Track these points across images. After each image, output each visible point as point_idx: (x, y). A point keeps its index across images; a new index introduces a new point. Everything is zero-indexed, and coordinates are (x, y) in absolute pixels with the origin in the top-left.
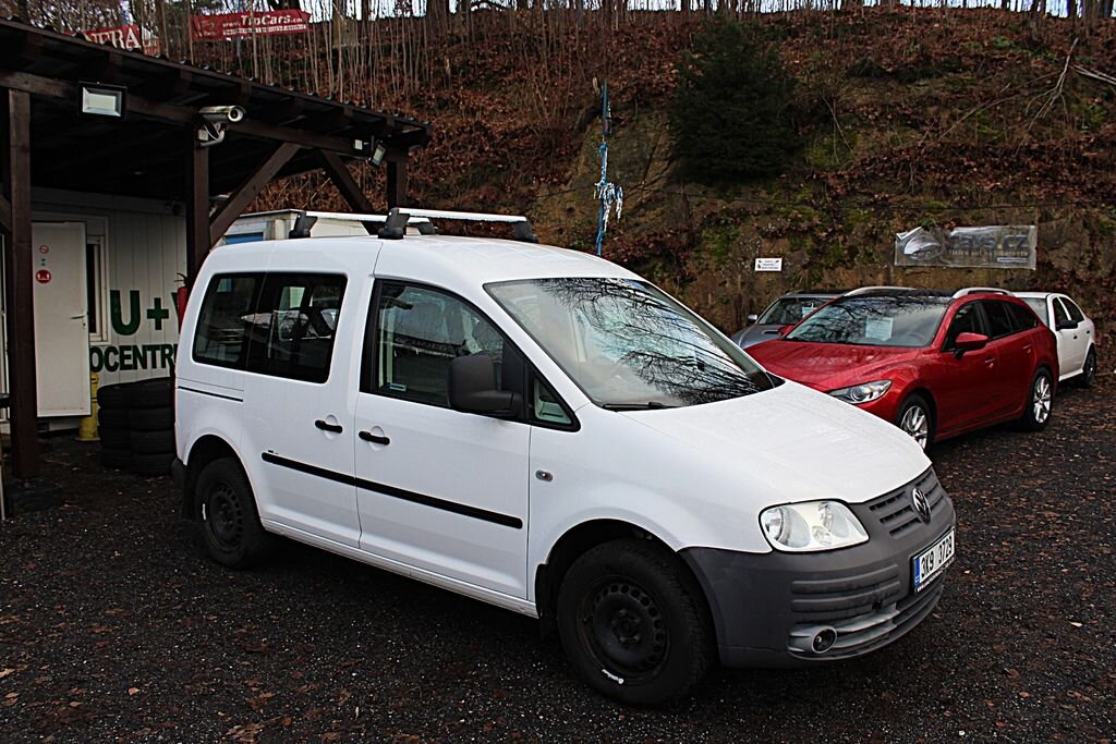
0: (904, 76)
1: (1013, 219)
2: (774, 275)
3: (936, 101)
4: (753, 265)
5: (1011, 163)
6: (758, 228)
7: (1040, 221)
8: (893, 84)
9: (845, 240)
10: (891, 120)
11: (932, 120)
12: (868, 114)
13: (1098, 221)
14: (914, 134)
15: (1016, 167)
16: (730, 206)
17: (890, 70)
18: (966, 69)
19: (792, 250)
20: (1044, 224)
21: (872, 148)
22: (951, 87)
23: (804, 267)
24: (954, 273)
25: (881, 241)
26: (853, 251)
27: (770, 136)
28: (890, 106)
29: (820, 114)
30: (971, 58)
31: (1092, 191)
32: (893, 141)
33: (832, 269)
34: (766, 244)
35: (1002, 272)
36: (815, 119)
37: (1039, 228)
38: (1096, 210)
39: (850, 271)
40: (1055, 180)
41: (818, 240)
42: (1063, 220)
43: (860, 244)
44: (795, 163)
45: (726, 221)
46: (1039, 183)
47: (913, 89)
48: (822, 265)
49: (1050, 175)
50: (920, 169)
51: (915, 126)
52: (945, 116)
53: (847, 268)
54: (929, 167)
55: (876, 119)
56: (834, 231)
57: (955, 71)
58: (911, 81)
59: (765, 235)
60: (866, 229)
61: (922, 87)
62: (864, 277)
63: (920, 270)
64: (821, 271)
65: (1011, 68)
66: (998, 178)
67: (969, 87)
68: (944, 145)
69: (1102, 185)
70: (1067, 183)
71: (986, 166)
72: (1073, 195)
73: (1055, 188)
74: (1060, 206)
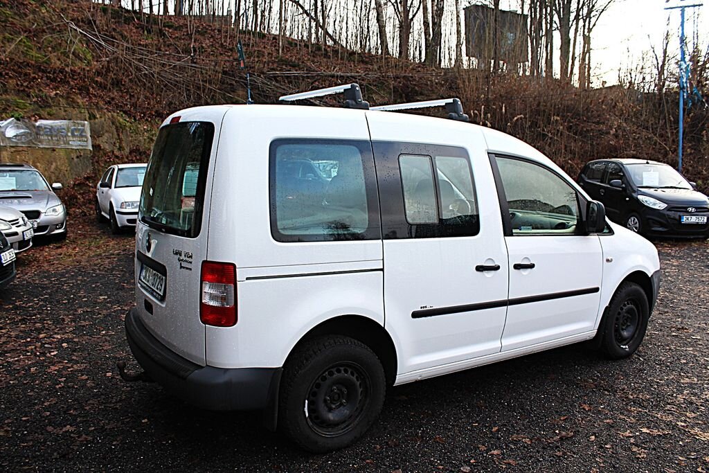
1: (74, 116)
5: (61, 79)
7: (90, 119)
13: (119, 121)
15: (64, 82)
20: (92, 121)
24: (44, 151)
31: (109, 102)
35: (74, 151)
37: (90, 123)
38: (116, 114)
40: (88, 94)
42: (103, 119)
46: (80, 95)
49: (84, 90)
63: (21, 149)
65: (34, 12)
66: (56, 88)
67: (10, 19)
68: (12, 59)
69: (113, 99)
70: (95, 96)
71: (45, 79)
72: (101, 104)
73: (90, 98)
74: (98, 110)
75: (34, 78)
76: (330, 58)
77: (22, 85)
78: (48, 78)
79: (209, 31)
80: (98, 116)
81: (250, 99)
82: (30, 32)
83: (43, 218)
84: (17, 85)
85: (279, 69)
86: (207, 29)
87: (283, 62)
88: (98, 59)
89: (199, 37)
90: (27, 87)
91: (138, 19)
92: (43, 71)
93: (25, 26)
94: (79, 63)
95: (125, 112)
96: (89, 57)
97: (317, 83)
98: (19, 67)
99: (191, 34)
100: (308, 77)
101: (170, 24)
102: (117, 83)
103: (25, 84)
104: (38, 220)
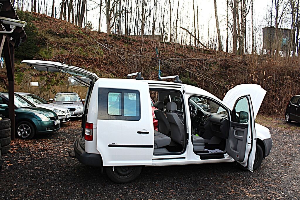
0: (61, 36)
2: (36, 87)
3: (70, 44)
4: (30, 84)
5: (91, 62)
6: (30, 73)
8: (58, 37)
9: (55, 78)
10: (60, 47)
11: (70, 49)
12: (54, 44)
14: (66, 52)
15: (92, 63)
16: (19, 66)
17: (58, 34)
18: (76, 37)
19: (41, 80)
21: (57, 54)
22: (73, 41)
23: (45, 85)
25: (65, 79)
26: (58, 81)
27: (32, 47)
28: (59, 43)
29: (43, 43)
30: (76, 34)
31: (108, 70)
32: (62, 52)
33: (53, 86)
34: (33, 78)
36: (41, 44)
38: (109, 74)
39: (58, 87)
40: (100, 67)
41: (48, 78)
43: (59, 79)
44: (36, 55)
45: (19, 70)
46: (97, 67)
47: (64, 40)
48: (50, 85)
49: (99, 66)
50: (71, 61)
51: (66, 49)
52: (73, 48)
53: (57, 86)
54: (73, 61)
55: (56, 46)
56: (52, 75)
57: (73, 37)
58: (63, 38)
59: (33, 75)
60: (61, 75)
61: (66, 40)
62: (61, 88)
63: (75, 87)
64: (50, 86)
65: (85, 39)
66: (89, 65)
67: (77, 42)
68: (75, 55)
69: (109, 69)
70: (103, 68)
71: (86, 62)
72: (104, 71)
73: (101, 69)
74: (103, 73)
75: (82, 62)
76: (196, 52)
77: (78, 64)
78: (87, 61)
79: (149, 42)
80: (103, 75)
81: (160, 69)
82: (83, 45)
83: (76, 111)
84: (76, 64)
85: (175, 57)
86: (148, 42)
87: (177, 54)
88: (105, 54)
89: (145, 45)
90: (79, 65)
91: (123, 38)
92: (85, 59)
93: (81, 44)
94: (98, 56)
95: (113, 74)
96: (102, 53)
97: (189, 62)
98: (78, 58)
99: (142, 44)
100: (186, 60)
101: (134, 40)
102: (111, 63)
103: (79, 64)
104: (75, 112)
